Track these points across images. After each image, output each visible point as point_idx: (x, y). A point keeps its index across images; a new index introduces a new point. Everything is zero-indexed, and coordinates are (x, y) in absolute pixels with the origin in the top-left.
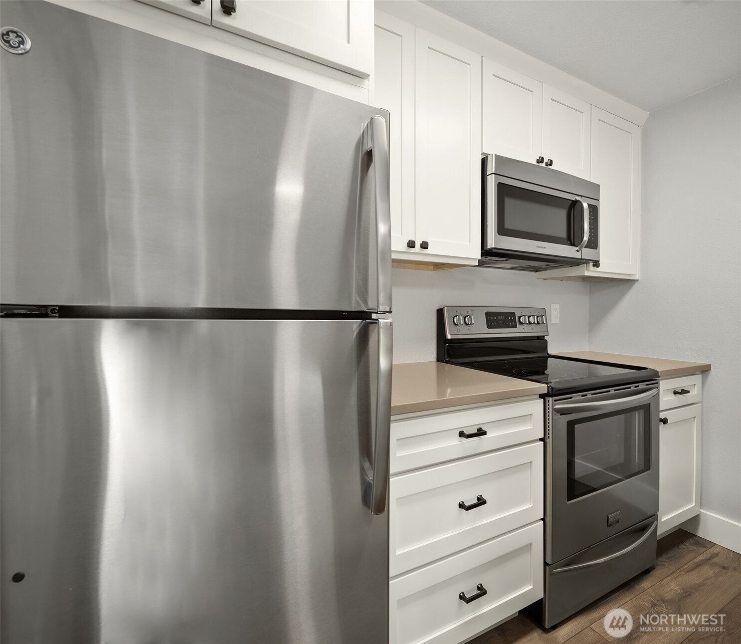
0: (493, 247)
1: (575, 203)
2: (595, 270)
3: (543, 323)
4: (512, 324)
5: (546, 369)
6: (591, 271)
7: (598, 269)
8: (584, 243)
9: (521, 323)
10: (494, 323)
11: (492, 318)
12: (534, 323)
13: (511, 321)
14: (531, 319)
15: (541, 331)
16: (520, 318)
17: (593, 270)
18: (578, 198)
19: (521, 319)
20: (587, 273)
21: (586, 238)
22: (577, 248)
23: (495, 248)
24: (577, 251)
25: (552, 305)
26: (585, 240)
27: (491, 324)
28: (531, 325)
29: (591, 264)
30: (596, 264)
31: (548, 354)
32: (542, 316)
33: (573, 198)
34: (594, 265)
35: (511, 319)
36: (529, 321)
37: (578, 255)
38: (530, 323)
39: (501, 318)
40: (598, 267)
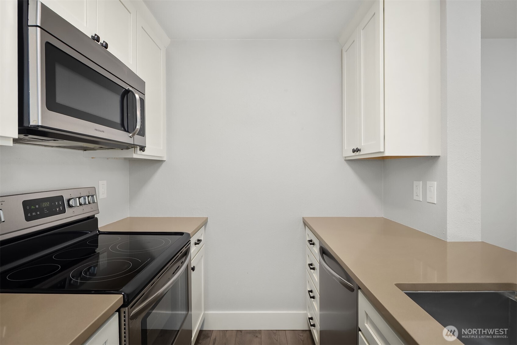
0: (40, 124)
1: (127, 92)
2: (141, 154)
3: (94, 202)
4: (60, 209)
5: (97, 247)
6: (138, 155)
7: (143, 153)
8: (137, 130)
9: (70, 206)
10: (36, 213)
11: (33, 207)
12: (85, 204)
13: (59, 206)
14: (82, 200)
15: (92, 210)
16: (69, 201)
17: (140, 153)
18: (131, 89)
19: (71, 203)
20: (135, 156)
21: (138, 127)
22: (131, 135)
23: (42, 127)
24: (130, 137)
25: (100, 181)
26: (138, 129)
27: (31, 214)
28: (81, 206)
29: (138, 148)
30: (142, 149)
31: (99, 231)
32: (92, 196)
33: (127, 87)
34: (141, 149)
35: (58, 203)
36: (79, 201)
37: (130, 141)
38: (81, 204)
39: (47, 204)
40: (143, 151)
